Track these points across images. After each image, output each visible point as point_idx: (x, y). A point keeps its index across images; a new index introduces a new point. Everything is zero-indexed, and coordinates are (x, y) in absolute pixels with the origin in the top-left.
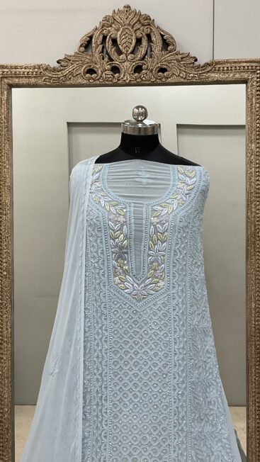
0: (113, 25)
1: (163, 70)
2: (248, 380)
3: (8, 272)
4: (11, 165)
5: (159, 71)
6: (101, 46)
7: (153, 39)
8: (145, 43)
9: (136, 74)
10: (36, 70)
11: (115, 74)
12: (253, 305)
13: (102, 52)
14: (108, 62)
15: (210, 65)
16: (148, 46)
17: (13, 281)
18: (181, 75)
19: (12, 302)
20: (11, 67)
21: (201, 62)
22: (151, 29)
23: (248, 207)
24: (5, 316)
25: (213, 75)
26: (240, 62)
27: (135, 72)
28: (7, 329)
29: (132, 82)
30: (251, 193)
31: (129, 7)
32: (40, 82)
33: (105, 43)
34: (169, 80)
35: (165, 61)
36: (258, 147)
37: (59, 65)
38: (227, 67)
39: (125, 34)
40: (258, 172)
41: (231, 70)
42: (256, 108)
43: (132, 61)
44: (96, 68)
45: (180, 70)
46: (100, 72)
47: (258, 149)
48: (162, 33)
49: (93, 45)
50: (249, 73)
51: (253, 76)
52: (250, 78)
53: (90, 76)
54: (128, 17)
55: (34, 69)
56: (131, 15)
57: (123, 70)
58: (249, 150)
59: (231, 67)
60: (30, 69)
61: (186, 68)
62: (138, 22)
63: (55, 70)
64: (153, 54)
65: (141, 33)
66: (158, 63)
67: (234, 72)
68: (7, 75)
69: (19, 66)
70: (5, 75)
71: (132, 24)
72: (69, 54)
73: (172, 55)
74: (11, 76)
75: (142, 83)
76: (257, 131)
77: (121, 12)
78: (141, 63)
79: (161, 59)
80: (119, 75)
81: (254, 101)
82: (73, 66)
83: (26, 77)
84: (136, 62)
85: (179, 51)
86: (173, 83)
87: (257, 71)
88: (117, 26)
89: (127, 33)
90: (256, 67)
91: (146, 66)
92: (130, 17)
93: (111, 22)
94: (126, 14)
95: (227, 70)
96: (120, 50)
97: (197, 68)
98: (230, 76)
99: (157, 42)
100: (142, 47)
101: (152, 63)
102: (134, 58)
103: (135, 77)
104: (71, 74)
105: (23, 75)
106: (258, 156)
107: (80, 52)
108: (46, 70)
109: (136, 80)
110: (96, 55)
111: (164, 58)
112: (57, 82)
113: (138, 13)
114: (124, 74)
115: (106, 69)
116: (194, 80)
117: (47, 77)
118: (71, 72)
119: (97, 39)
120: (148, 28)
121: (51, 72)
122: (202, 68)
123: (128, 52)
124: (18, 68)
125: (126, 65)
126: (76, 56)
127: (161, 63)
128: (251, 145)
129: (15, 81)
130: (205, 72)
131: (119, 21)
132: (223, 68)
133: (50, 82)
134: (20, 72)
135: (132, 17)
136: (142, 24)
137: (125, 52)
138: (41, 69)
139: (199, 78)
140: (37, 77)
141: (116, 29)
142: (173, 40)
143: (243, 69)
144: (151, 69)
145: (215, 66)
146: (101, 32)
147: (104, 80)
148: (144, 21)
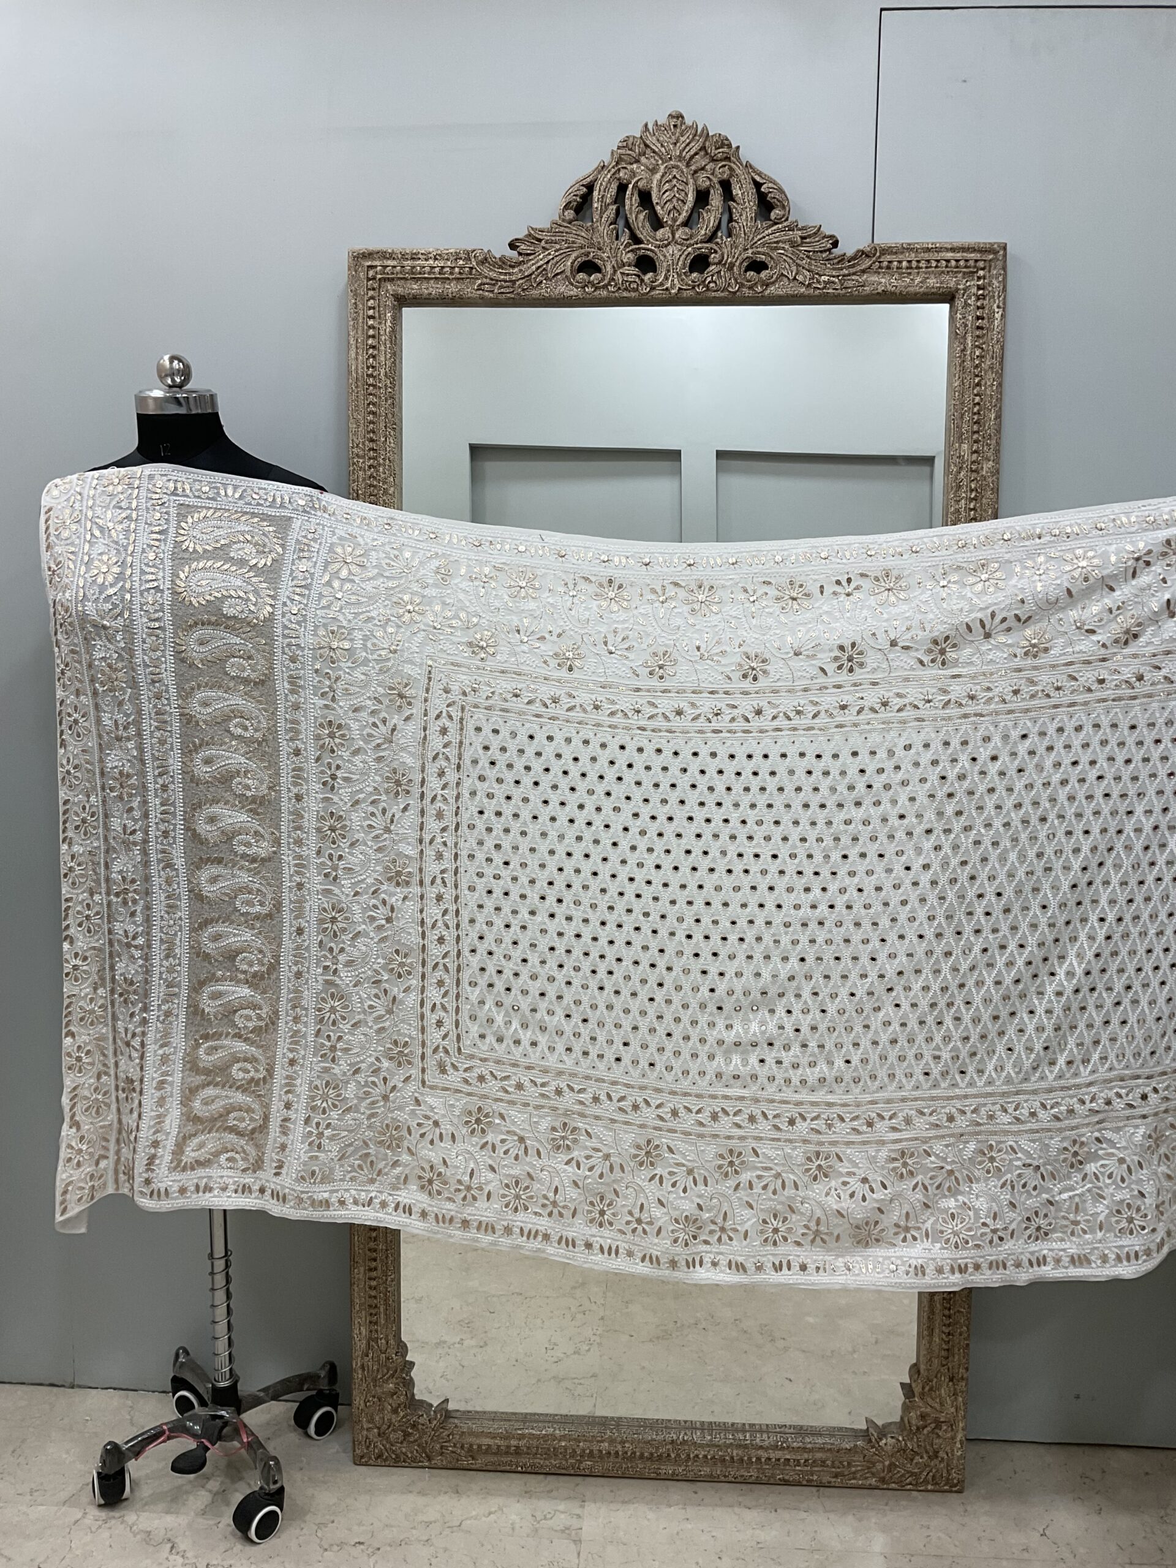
0: (643, 159)
1: (757, 266)
5: (748, 269)
6: (615, 207)
7: (736, 191)
8: (716, 199)
9: (695, 275)
10: (461, 262)
11: (645, 274)
13: (614, 223)
14: (629, 244)
15: (868, 256)
16: (723, 207)
18: (800, 278)
20: (404, 256)
21: (847, 247)
22: (731, 169)
25: (874, 278)
26: (939, 250)
27: (691, 271)
29: (685, 294)
31: (680, 116)
32: (469, 290)
33: (624, 205)
34: (772, 291)
35: (763, 245)
36: (976, 452)
37: (514, 254)
38: (909, 262)
39: (669, 181)
40: (974, 509)
41: (918, 268)
42: (972, 360)
43: (685, 243)
44: (602, 259)
45: (798, 265)
46: (609, 268)
47: (975, 456)
48: (758, 178)
49: (595, 205)
50: (960, 275)
51: (968, 284)
52: (961, 287)
53: (586, 277)
54: (678, 140)
55: (456, 260)
56: (685, 137)
57: (665, 264)
58: (954, 458)
59: (918, 262)
60: (448, 260)
61: (813, 262)
62: (702, 153)
63: (504, 263)
64: (735, 228)
65: (708, 177)
66: (747, 249)
67: (926, 273)
68: (392, 273)
69: (422, 254)
70: (388, 274)
71: (688, 157)
72: (538, 227)
73: (779, 230)
74: (402, 276)
75: (707, 297)
76: (975, 414)
77: (663, 129)
78: (707, 248)
79: (753, 238)
80: (656, 276)
81: (969, 342)
82: (547, 253)
83: (436, 278)
84: (695, 246)
85: (796, 221)
86: (780, 296)
87: (977, 272)
88: (652, 160)
89: (675, 177)
90: (976, 261)
91: (717, 256)
92: (682, 139)
93: (637, 151)
94: (673, 134)
95: (907, 268)
96: (659, 218)
97: (838, 263)
98: (916, 282)
99: (746, 200)
100: (709, 211)
101: (732, 249)
102: (691, 237)
103: (693, 281)
104: (541, 272)
105: (429, 273)
106: (976, 471)
107: (563, 220)
108: (483, 262)
109: (694, 287)
110: (601, 229)
111: (761, 236)
112: (508, 293)
113: (702, 131)
114: (666, 275)
115: (625, 261)
116: (831, 291)
117: (485, 280)
118: (541, 269)
119: (604, 192)
120: (724, 166)
121: (494, 267)
122: (849, 262)
123: (678, 223)
124: (419, 259)
125: (671, 252)
126: (553, 230)
127: (755, 250)
128: (960, 446)
129: (412, 289)
130: (856, 272)
131: (657, 150)
132: (900, 262)
133: (492, 292)
134: (424, 267)
135: (687, 141)
136: (710, 156)
137: (670, 223)
138: (473, 260)
139: (842, 285)
140: (462, 279)
141: (650, 168)
142: (783, 196)
143: (947, 267)
144: (731, 263)
145: (879, 257)
146: (614, 174)
147: (619, 289)
148: (716, 149)
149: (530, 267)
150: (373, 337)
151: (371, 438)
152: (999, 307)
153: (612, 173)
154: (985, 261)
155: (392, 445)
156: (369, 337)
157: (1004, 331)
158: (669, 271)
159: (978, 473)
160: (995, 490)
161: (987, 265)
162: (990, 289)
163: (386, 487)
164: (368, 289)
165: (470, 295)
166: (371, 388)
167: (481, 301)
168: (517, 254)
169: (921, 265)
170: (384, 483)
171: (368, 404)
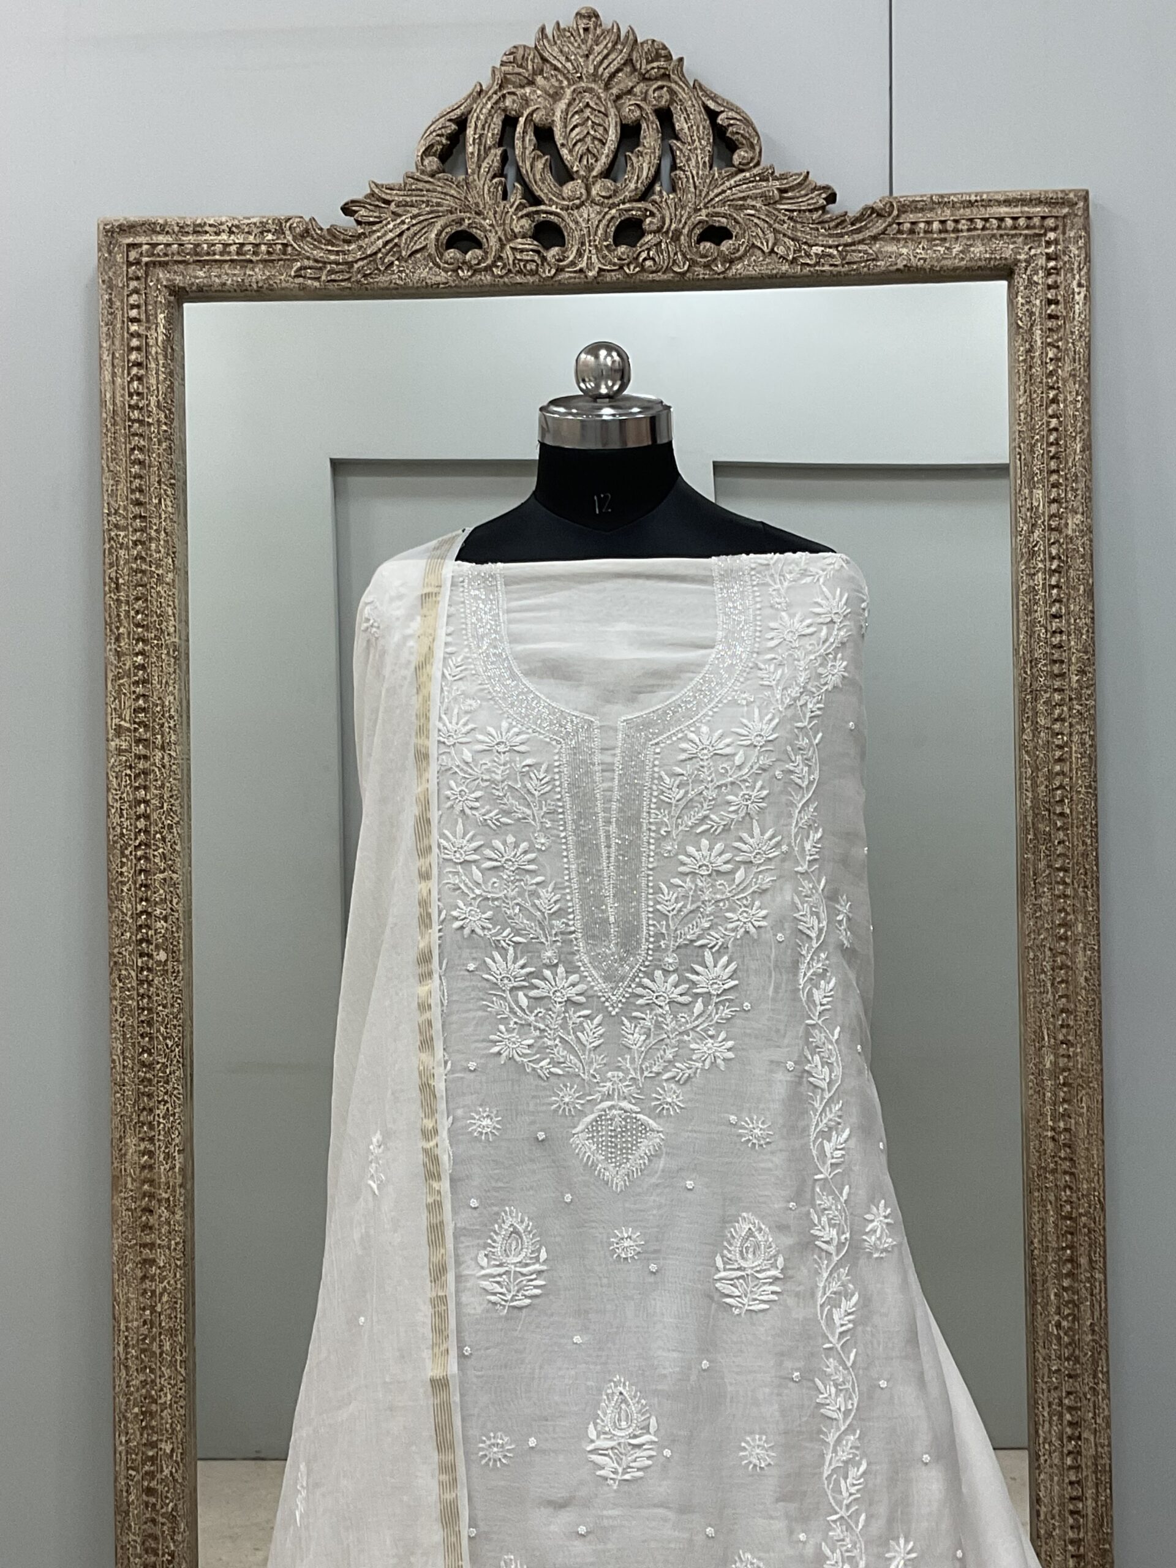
0: (539, 80)
1: (715, 234)
3: (173, 953)
4: (182, 572)
5: (701, 239)
6: (499, 151)
7: (680, 124)
8: (650, 137)
9: (622, 249)
10: (270, 237)
11: (547, 248)
12: (1048, 1060)
13: (501, 173)
14: (522, 207)
15: (879, 215)
16: (662, 147)
17: (190, 984)
18: (780, 250)
20: (183, 229)
21: (850, 203)
22: (672, 92)
23: (1023, 712)
24: (161, 1110)
25: (891, 248)
26: (988, 203)
27: (617, 243)
28: (168, 1156)
29: (608, 277)
30: (1034, 662)
31: (593, 15)
32: (283, 278)
33: (513, 147)
34: (738, 268)
35: (723, 203)
36: (1054, 501)
37: (351, 218)
38: (943, 222)
39: (582, 111)
40: (1057, 586)
41: (956, 230)
42: (1044, 364)
43: (605, 202)
44: (482, 228)
45: (775, 231)
46: (493, 241)
47: (1054, 506)
48: (711, 105)
49: (470, 149)
50: (1021, 239)
51: (1033, 252)
52: (1022, 257)
53: (458, 255)
54: (590, 51)
55: (262, 233)
56: (602, 46)
57: (577, 234)
58: (1023, 509)
59: (956, 221)
60: (249, 233)
61: (799, 226)
62: (628, 69)
63: (334, 237)
64: (680, 178)
65: (638, 105)
66: (700, 210)
67: (969, 238)
68: (166, 255)
69: (210, 225)
70: (159, 255)
71: (606, 75)
72: (385, 182)
73: (746, 181)
74: (180, 258)
75: (641, 281)
76: (1052, 444)
77: (568, 34)
78: (639, 209)
79: (708, 193)
80: (564, 252)
81: (1038, 339)
82: (399, 221)
83: (232, 261)
84: (622, 206)
85: (772, 167)
86: (751, 278)
87: (1045, 235)
88: (553, 80)
89: (588, 105)
90: (1043, 218)
91: (655, 221)
92: (597, 49)
93: (530, 67)
94: (584, 41)
95: (940, 232)
96: (566, 166)
97: (836, 226)
98: (955, 251)
99: (695, 137)
100: (641, 154)
101: (676, 209)
102: (615, 192)
103: (620, 259)
104: (392, 249)
105: (222, 254)
106: (1057, 529)
107: (423, 172)
108: (302, 237)
109: (621, 267)
110: (480, 184)
111: (719, 190)
112: (342, 281)
113: (627, 37)
114: (578, 250)
115: (516, 230)
116: (827, 268)
117: (306, 263)
118: (391, 245)
119: (483, 129)
120: (661, 87)
121: (319, 242)
122: (853, 224)
123: (594, 173)
124: (206, 232)
125: (585, 216)
126: (408, 187)
127: (710, 210)
128: (1031, 492)
129: (197, 277)
130: (864, 240)
131: (560, 66)
132: (929, 223)
133: (318, 279)
134: (213, 245)
135: (605, 52)
136: (641, 74)
137: (582, 173)
138: (288, 232)
139: (844, 259)
140: (272, 261)
141: (551, 92)
142: (751, 130)
143: (999, 227)
144: (676, 230)
145: (898, 216)
146: (496, 103)
147: (510, 271)
148: (648, 62)
149: (374, 243)
150: (138, 349)
151: (137, 500)
152: (1080, 285)
153: (493, 101)
154: (1056, 217)
155: (170, 509)
156: (131, 349)
157: (1089, 321)
158: (583, 244)
159: (1060, 532)
160: (1088, 557)
161: (1060, 224)
162: (1066, 258)
163: (160, 572)
164: (132, 279)
165: (284, 285)
166: (136, 425)
167: (302, 293)
168: (355, 224)
169: (960, 226)
170: (158, 566)
171: (133, 449)
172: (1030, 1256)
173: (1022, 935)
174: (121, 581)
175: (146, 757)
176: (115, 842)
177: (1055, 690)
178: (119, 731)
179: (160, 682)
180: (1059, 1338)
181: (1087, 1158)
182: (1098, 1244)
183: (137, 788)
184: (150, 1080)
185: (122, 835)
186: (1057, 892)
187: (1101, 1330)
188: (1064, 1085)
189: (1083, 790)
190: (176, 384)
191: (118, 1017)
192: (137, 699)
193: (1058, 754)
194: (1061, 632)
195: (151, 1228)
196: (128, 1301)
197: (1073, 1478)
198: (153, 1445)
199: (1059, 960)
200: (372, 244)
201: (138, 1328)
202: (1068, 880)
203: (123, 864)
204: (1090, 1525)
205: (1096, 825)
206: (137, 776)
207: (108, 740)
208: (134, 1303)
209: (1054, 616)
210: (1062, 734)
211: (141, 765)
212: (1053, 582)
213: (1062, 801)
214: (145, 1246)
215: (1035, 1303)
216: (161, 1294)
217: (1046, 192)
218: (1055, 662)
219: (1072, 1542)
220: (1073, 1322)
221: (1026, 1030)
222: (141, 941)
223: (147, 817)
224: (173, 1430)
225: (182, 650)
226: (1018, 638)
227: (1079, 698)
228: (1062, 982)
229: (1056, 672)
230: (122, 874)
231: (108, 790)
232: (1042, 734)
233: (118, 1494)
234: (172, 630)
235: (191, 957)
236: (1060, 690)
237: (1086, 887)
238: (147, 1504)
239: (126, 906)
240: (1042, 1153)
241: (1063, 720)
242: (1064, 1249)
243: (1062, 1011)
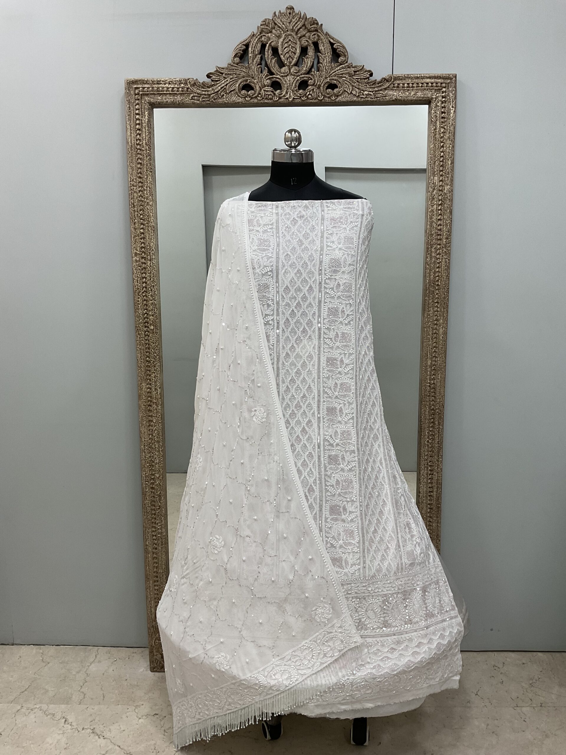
0: (274, 31)
1: (332, 86)
2: (419, 443)
3: (155, 326)
4: (155, 201)
5: (327, 88)
6: (260, 56)
7: (321, 47)
8: (311, 52)
9: (301, 91)
10: (183, 85)
11: (276, 90)
12: (429, 362)
13: (260, 64)
14: (267, 76)
15: (387, 81)
16: (315, 56)
17: (161, 336)
18: (354, 92)
19: (161, 358)
20: (153, 82)
21: (377, 76)
22: (318, 36)
23: (427, 251)
24: (153, 375)
25: (391, 92)
26: (423, 78)
27: (299, 89)
28: (156, 389)
29: (296, 101)
30: (432, 235)
31: (292, 8)
32: (187, 100)
33: (265, 55)
34: (340, 99)
35: (335, 75)
36: (441, 181)
37: (210, 79)
38: (408, 84)
39: (287, 42)
40: (441, 210)
41: (413, 87)
42: (440, 134)
43: (295, 75)
44: (254, 83)
45: (353, 86)
46: (258, 88)
47: (441, 183)
48: (332, 41)
49: (250, 55)
50: (433, 91)
51: (438, 95)
52: (434, 97)
53: (246, 92)
54: (291, 21)
55: (180, 84)
56: (295, 19)
57: (286, 85)
58: (431, 184)
59: (413, 84)
60: (176, 84)
61: (360, 84)
62: (304, 28)
63: (204, 85)
64: (321, 67)
65: (307, 40)
66: (327, 78)
67: (416, 90)
68: (148, 91)
69: (162, 81)
70: (145, 92)
71: (296, 30)
72: (221, 66)
73: (343, 68)
74: (152, 93)
75: (307, 102)
76: (441, 161)
77: (283, 15)
78: (307, 77)
79: (330, 72)
80: (281, 92)
81: (438, 125)
82: (226, 80)
83: (170, 94)
84: (301, 76)
85: (352, 63)
86: (344, 102)
87: (442, 89)
88: (278, 31)
89: (290, 40)
90: (441, 83)
91: (312, 81)
92: (293, 20)
93: (270, 26)
94: (289, 18)
95: (407, 87)
96: (282, 62)
97: (373, 85)
98: (412, 94)
99: (326, 52)
100: (307, 58)
101: (319, 77)
102: (299, 71)
103: (300, 94)
104: (223, 90)
105: (166, 91)
106: (441, 190)
107: (234, 63)
108: (193, 85)
109: (300, 97)
110: (253, 67)
111: (334, 71)
112: (207, 101)
113: (304, 16)
114: (286, 91)
115: (265, 84)
116: (369, 99)
117: (195, 94)
118: (223, 89)
119: (254, 48)
120: (315, 34)
121: (199, 87)
122: (378, 84)
123: (292, 64)
124: (161, 84)
125: (289, 79)
126: (229, 68)
127: (331, 78)
128: (434, 178)
129: (158, 99)
130: (382, 89)
131: (281, 26)
132: (403, 84)
133: (199, 100)
134: (164, 88)
135: (296, 21)
136: (308, 29)
137: (288, 64)
138: (188, 84)
139: (375, 96)
140: (183, 94)
141: (278, 35)
142: (345, 50)
143: (427, 86)
144: (319, 85)
145: (393, 82)
146: (259, 39)
147: (263, 98)
148: (311, 25)
149: (218, 88)
150: (139, 124)
151: (140, 176)
152: (452, 107)
153: (258, 38)
154: (446, 83)
155: (150, 180)
156: (137, 124)
157: (455, 119)
158: (288, 89)
159: (443, 192)
160: (451, 200)
161: (447, 85)
162: (448, 98)
163: (148, 201)
164: (136, 100)
165: (187, 102)
166: (139, 151)
167: (193, 105)
168: (211, 81)
169: (414, 85)
170: (147, 199)
171: (138, 159)
172: (420, 421)
173: (423, 323)
174: (135, 204)
175: (145, 263)
176: (136, 291)
177: (438, 244)
178: (136, 254)
179: (149, 238)
180: (428, 445)
181: (439, 392)
182: (441, 418)
183: (142, 273)
184: (149, 366)
185: (138, 288)
186: (435, 310)
187: (441, 443)
188: (434, 370)
189: (445, 277)
190: (152, 136)
191: (138, 346)
192: (141, 244)
193: (438, 265)
194: (441, 225)
195: (151, 411)
196: (145, 432)
197: (430, 486)
198: (154, 475)
199: (434, 331)
200: (217, 88)
201: (148, 440)
202: (438, 306)
203: (139, 298)
204: (435, 500)
205: (449, 288)
206: (142, 269)
207: (132, 257)
208: (146, 433)
209: (439, 220)
210: (439, 259)
211: (144, 266)
212: (439, 208)
213: (438, 281)
214: (149, 416)
215: (421, 435)
216: (155, 431)
217: (443, 74)
218: (438, 235)
219: (429, 504)
220: (433, 440)
221: (423, 353)
222: (145, 323)
223: (146, 283)
224: (159, 470)
225: (156, 228)
226: (427, 227)
227: (446, 247)
228: (435, 338)
229: (439, 238)
230: (138, 301)
231: (133, 274)
232: (433, 259)
233: (143, 489)
234: (152, 221)
235: (161, 328)
236: (440, 244)
237: (444, 308)
238: (152, 492)
239: (140, 311)
240: (425, 390)
241: (439, 254)
242: (431, 419)
243: (434, 347)
